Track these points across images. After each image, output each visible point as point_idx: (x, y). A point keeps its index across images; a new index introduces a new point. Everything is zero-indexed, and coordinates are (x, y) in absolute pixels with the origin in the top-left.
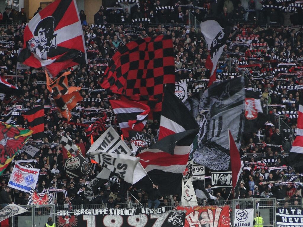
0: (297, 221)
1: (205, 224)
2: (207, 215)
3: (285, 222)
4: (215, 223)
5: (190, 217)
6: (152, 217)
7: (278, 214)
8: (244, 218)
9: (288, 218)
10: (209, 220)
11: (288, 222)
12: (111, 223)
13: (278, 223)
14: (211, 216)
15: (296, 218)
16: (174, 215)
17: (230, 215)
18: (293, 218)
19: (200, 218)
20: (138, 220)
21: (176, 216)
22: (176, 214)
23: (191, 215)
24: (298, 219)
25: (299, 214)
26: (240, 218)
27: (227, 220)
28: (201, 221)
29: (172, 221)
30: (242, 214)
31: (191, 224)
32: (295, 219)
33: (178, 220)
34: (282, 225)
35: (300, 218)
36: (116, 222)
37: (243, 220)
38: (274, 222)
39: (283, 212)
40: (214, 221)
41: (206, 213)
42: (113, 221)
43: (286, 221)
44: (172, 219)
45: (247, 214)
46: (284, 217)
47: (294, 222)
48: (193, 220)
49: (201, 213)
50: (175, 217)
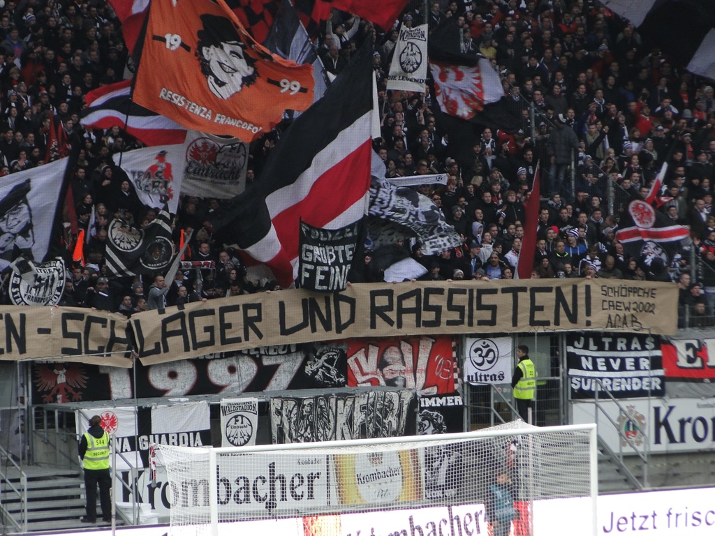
0: (616, 366)
1: (395, 379)
2: (398, 356)
3: (588, 369)
4: (418, 375)
5: (356, 360)
6: (267, 362)
7: (571, 349)
8: (490, 362)
9: (594, 359)
10: (403, 368)
11: (595, 369)
12: (168, 379)
13: (572, 372)
14: (409, 358)
15: (615, 359)
16: (319, 358)
17: (454, 354)
18: (607, 360)
19: (382, 364)
20: (232, 370)
21: (324, 358)
22: (322, 354)
23: (360, 356)
24: (618, 361)
25: (622, 350)
26: (480, 360)
27: (447, 366)
28: (385, 370)
29: (315, 373)
30: (485, 350)
31: (360, 378)
32: (611, 360)
33: (328, 370)
34: (581, 377)
35: (623, 360)
36: (180, 377)
37: (486, 366)
38: (561, 370)
39: (581, 346)
40: (415, 371)
41: (396, 349)
42: (173, 375)
43: (591, 367)
44: (315, 368)
45: (495, 349)
46: (587, 357)
47: (610, 369)
48: (366, 369)
49: (385, 351)
50: (321, 362)
